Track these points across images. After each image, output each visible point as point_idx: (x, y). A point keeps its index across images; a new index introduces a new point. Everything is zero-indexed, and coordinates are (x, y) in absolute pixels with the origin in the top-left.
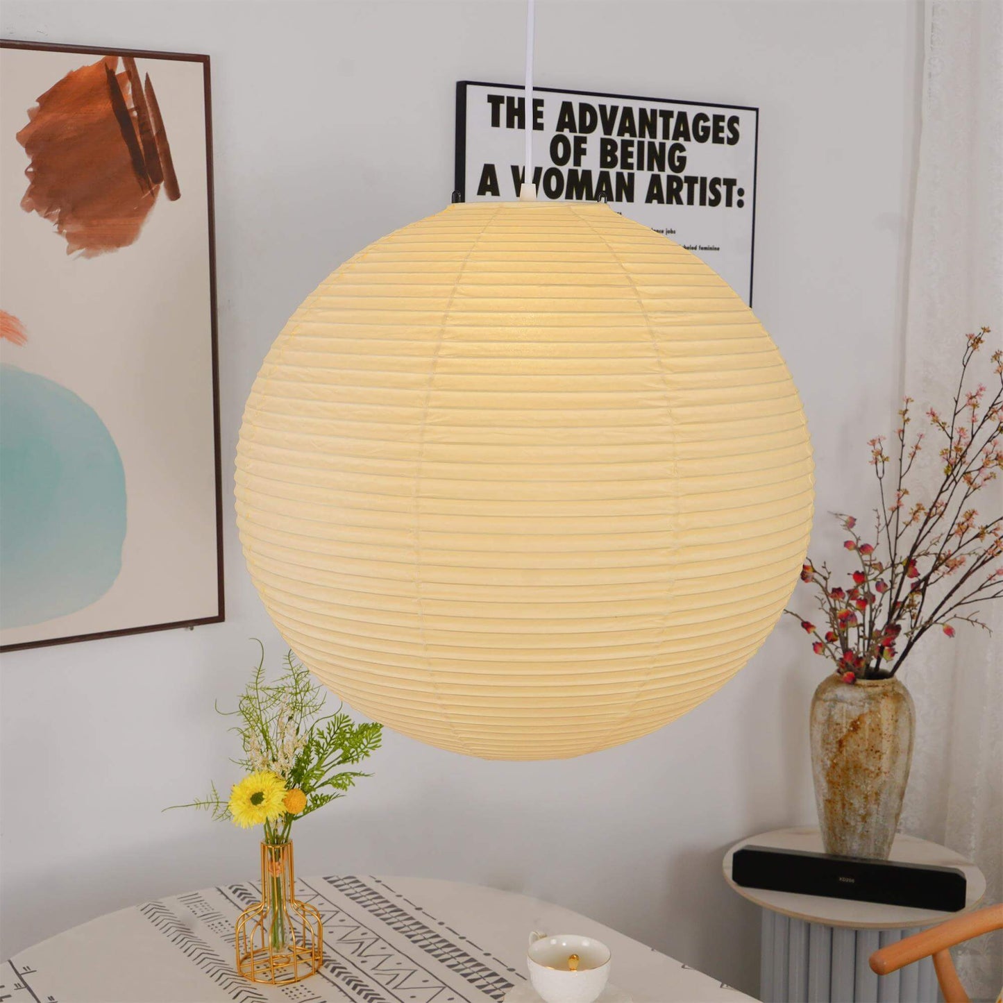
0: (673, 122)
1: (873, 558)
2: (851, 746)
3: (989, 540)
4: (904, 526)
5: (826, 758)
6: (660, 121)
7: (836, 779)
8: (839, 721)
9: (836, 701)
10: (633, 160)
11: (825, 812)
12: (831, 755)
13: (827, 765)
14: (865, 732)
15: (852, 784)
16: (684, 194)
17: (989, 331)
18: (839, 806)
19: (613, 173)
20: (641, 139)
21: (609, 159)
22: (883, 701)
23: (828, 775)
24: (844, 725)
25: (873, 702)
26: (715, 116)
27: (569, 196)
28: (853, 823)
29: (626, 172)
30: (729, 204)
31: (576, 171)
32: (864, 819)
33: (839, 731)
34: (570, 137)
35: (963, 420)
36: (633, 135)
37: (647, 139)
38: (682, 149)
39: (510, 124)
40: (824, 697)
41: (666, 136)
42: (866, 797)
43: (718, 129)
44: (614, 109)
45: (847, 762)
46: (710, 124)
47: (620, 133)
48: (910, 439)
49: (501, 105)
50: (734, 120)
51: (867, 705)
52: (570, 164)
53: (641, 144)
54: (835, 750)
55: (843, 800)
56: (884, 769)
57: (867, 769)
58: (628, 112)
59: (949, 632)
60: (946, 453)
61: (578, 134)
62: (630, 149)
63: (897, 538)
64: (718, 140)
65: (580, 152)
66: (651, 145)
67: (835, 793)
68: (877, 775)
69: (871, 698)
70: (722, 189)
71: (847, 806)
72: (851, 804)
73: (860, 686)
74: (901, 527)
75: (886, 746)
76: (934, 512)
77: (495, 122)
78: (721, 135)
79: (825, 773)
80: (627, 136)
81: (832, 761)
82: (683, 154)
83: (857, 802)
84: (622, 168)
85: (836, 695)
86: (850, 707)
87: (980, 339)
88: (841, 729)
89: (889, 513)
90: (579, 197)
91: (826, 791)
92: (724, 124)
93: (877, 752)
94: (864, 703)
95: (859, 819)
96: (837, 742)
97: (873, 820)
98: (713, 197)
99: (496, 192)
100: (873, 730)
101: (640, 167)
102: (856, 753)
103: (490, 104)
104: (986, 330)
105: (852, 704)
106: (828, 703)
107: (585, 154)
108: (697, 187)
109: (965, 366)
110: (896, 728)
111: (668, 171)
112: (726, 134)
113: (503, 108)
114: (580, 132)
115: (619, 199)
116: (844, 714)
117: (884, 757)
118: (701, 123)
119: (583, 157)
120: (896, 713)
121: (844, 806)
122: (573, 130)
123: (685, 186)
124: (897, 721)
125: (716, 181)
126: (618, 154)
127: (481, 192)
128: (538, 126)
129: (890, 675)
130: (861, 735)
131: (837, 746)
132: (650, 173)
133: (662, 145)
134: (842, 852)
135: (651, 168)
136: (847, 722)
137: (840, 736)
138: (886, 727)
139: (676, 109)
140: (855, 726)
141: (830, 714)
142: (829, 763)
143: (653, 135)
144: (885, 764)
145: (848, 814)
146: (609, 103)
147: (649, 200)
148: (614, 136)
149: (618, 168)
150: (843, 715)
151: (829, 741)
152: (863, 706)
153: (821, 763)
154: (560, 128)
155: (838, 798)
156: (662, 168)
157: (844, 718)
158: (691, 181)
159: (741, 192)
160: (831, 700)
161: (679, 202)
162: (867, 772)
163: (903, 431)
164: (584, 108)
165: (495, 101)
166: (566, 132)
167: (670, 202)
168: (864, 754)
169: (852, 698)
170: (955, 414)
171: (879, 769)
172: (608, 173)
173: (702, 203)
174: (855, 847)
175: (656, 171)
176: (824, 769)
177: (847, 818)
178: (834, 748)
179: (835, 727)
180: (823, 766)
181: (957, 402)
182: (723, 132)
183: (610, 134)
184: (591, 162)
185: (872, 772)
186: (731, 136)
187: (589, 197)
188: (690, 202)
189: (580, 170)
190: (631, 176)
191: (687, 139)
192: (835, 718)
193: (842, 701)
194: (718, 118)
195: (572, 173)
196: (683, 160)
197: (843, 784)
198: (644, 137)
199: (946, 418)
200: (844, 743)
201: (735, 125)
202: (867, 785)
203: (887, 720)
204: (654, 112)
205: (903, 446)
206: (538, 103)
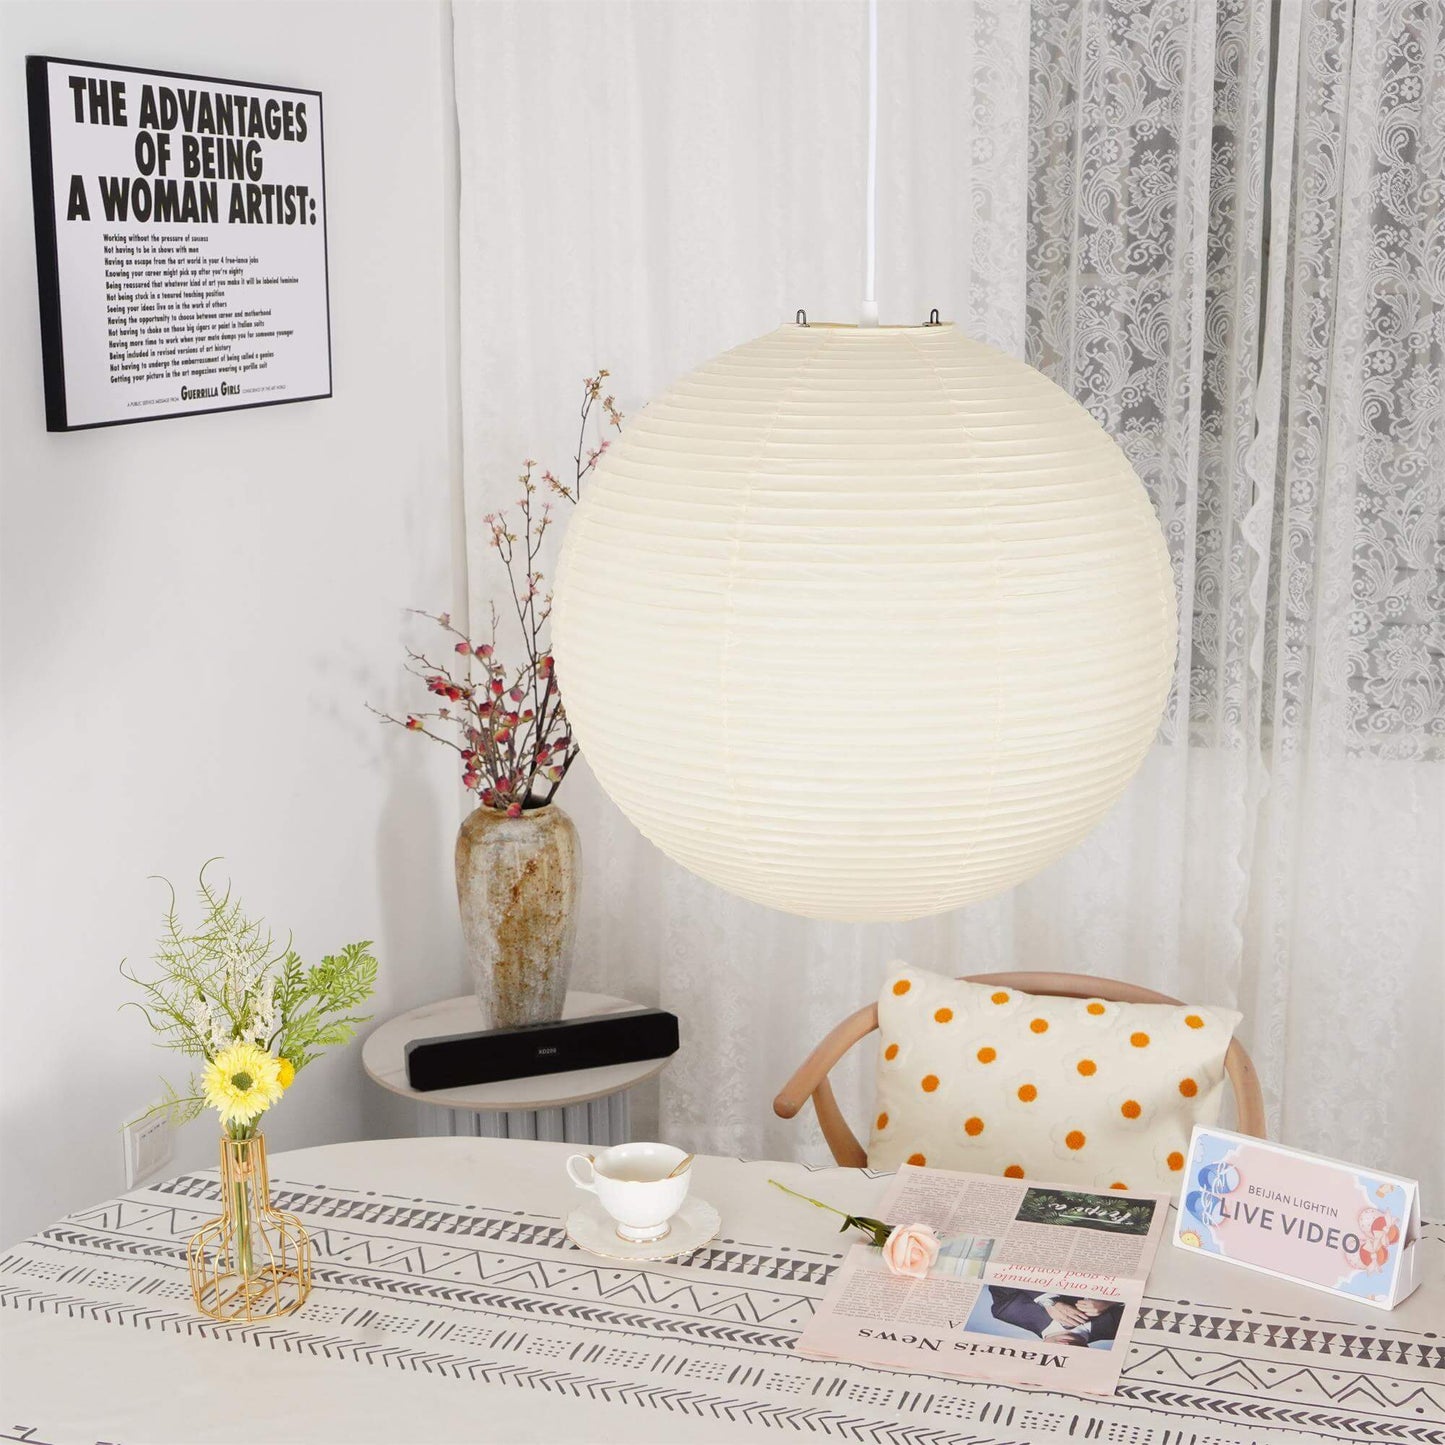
0: (247, 111)
1: (493, 662)
2: (528, 892)
4: (541, 617)
5: (496, 914)
6: (235, 109)
7: (511, 935)
8: (511, 865)
9: (501, 841)
10: (214, 165)
11: (495, 978)
12: (502, 908)
13: (497, 921)
14: (544, 871)
15: (532, 937)
16: (263, 209)
17: (607, 375)
18: (515, 968)
19: (197, 181)
20: (220, 136)
21: (192, 164)
22: (556, 831)
23: (500, 932)
24: (518, 869)
25: (547, 834)
26: (284, 103)
27: (158, 219)
28: (532, 984)
29: (208, 181)
30: (303, 221)
31: (162, 181)
32: (545, 975)
33: (512, 876)
34: (153, 133)
36: (212, 131)
37: (225, 136)
38: (258, 150)
39: (94, 120)
40: (483, 839)
41: (242, 133)
42: (547, 950)
43: (288, 121)
44: (193, 94)
45: (525, 912)
46: (280, 114)
47: (201, 130)
49: (83, 91)
50: (301, 108)
51: (541, 839)
52: (155, 174)
53: (220, 141)
54: (508, 901)
55: (521, 958)
56: (564, 912)
57: (547, 916)
58: (205, 96)
61: (161, 131)
62: (211, 150)
63: (535, 633)
64: (289, 136)
65: (165, 155)
66: (230, 142)
67: (510, 953)
68: (559, 920)
69: (543, 829)
70: (296, 200)
71: (526, 966)
72: (531, 961)
73: (526, 818)
74: (538, 619)
75: (565, 884)
77: (80, 118)
78: (291, 129)
79: (495, 931)
80: (207, 133)
81: (505, 915)
82: (259, 155)
83: (537, 957)
84: (205, 177)
85: (502, 834)
86: (522, 845)
87: (598, 385)
88: (514, 874)
89: (522, 605)
90: (167, 219)
91: (497, 953)
92: (292, 114)
93: (558, 892)
94: (538, 837)
95: (540, 977)
96: (510, 891)
97: (553, 976)
98: (289, 213)
99: (86, 217)
100: (552, 867)
101: (222, 176)
102: (535, 898)
103: (72, 90)
104: (604, 373)
105: (524, 842)
106: (492, 846)
107: (169, 159)
108: (274, 198)
109: (585, 418)
110: (573, 860)
111: (248, 180)
112: (295, 128)
113: (86, 93)
114: (163, 128)
115: (205, 220)
116: (517, 855)
117: (564, 897)
118: (273, 113)
119: (167, 162)
120: (571, 841)
121: (521, 966)
122: (155, 126)
123: (264, 197)
124: (573, 852)
125: (290, 190)
126: (200, 156)
127: (71, 217)
128: (121, 121)
129: (548, 801)
130: (539, 876)
131: (512, 895)
132: (232, 181)
133: (240, 143)
134: (519, 1021)
135: (231, 177)
136: (521, 864)
137: (514, 882)
138: (564, 863)
139: (249, 93)
140: (532, 868)
141: (498, 858)
142: (501, 918)
143: (231, 132)
144: (565, 906)
145: (526, 974)
146: (187, 85)
147: (232, 220)
148: (195, 133)
149: (200, 177)
150: (515, 857)
151: (500, 891)
152: (537, 842)
153: (488, 920)
154: (143, 124)
155: (515, 958)
156: (241, 177)
157: (518, 859)
158: (268, 189)
159: (313, 204)
160: (496, 841)
161: (260, 221)
162: (548, 919)
163: (528, 503)
164: (165, 93)
165: (76, 83)
166: (149, 128)
167: (251, 221)
168: (544, 898)
169: (519, 836)
170: (579, 477)
171: (560, 913)
172: (191, 183)
173: (280, 221)
174: (533, 1012)
175: (236, 180)
176: (493, 927)
177: (525, 980)
178: (507, 897)
179: (507, 872)
180: (493, 923)
181: (578, 461)
182: (292, 125)
183: (191, 131)
184: (175, 170)
185: (554, 918)
186: (300, 130)
187: (177, 219)
188: (269, 221)
189: (166, 179)
190: (214, 185)
191: (262, 136)
192: (506, 861)
193: (511, 840)
194: (288, 106)
195: (159, 183)
196: (259, 162)
197: (520, 940)
198: (222, 134)
200: (520, 890)
201: (303, 114)
202: (548, 936)
203: (565, 852)
204: (229, 97)
205: (529, 520)
206: (119, 87)
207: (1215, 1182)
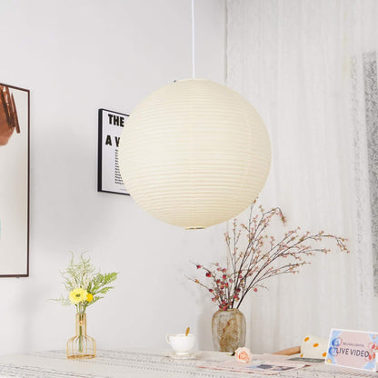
2: (227, 331)
3: (266, 259)
4: (237, 259)
5: (219, 337)
7: (223, 343)
9: (221, 316)
12: (221, 335)
13: (219, 339)
14: (232, 325)
15: (229, 344)
17: (258, 198)
23: (220, 343)
35: (253, 225)
39: (115, 124)
40: (217, 316)
45: (227, 336)
48: (237, 232)
49: (112, 118)
59: (256, 290)
60: (248, 236)
63: (235, 264)
68: (237, 340)
69: (233, 314)
73: (228, 311)
76: (246, 254)
77: (111, 123)
81: (221, 337)
85: (221, 314)
86: (226, 317)
88: (224, 325)
89: (232, 256)
93: (236, 332)
94: (231, 316)
96: (223, 330)
99: (111, 144)
100: (234, 324)
102: (229, 333)
106: (218, 318)
109: (252, 209)
110: (241, 324)
117: (238, 334)
128: (122, 126)
136: (226, 323)
137: (224, 328)
138: (238, 323)
140: (229, 324)
141: (220, 321)
144: (239, 336)
151: (220, 330)
153: (217, 339)
157: (225, 321)
162: (233, 339)
163: (235, 229)
165: (110, 116)
168: (232, 333)
169: (226, 315)
170: (250, 224)
171: (237, 338)
176: (218, 341)
178: (222, 332)
179: (222, 325)
181: (250, 220)
185: (235, 339)
192: (222, 322)
193: (223, 316)
197: (225, 345)
199: (247, 226)
200: (225, 330)
202: (233, 344)
203: (239, 321)
205: (235, 234)
206: (122, 118)
207: (336, 343)
